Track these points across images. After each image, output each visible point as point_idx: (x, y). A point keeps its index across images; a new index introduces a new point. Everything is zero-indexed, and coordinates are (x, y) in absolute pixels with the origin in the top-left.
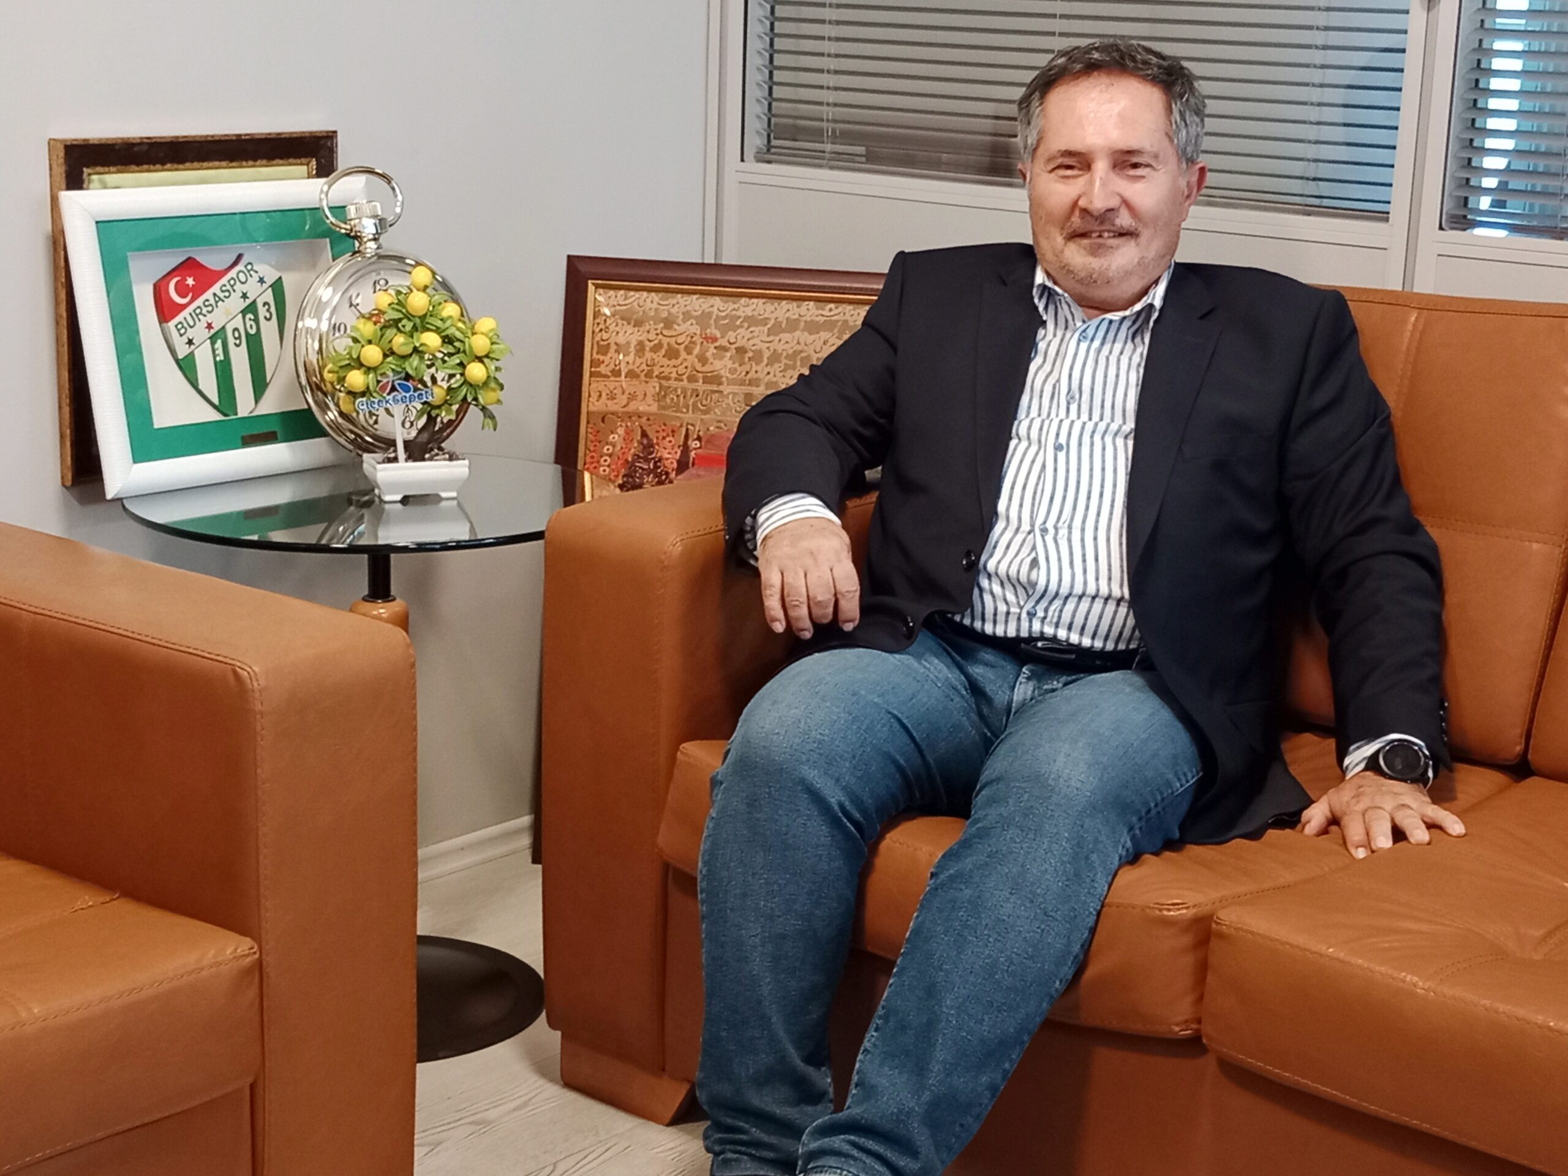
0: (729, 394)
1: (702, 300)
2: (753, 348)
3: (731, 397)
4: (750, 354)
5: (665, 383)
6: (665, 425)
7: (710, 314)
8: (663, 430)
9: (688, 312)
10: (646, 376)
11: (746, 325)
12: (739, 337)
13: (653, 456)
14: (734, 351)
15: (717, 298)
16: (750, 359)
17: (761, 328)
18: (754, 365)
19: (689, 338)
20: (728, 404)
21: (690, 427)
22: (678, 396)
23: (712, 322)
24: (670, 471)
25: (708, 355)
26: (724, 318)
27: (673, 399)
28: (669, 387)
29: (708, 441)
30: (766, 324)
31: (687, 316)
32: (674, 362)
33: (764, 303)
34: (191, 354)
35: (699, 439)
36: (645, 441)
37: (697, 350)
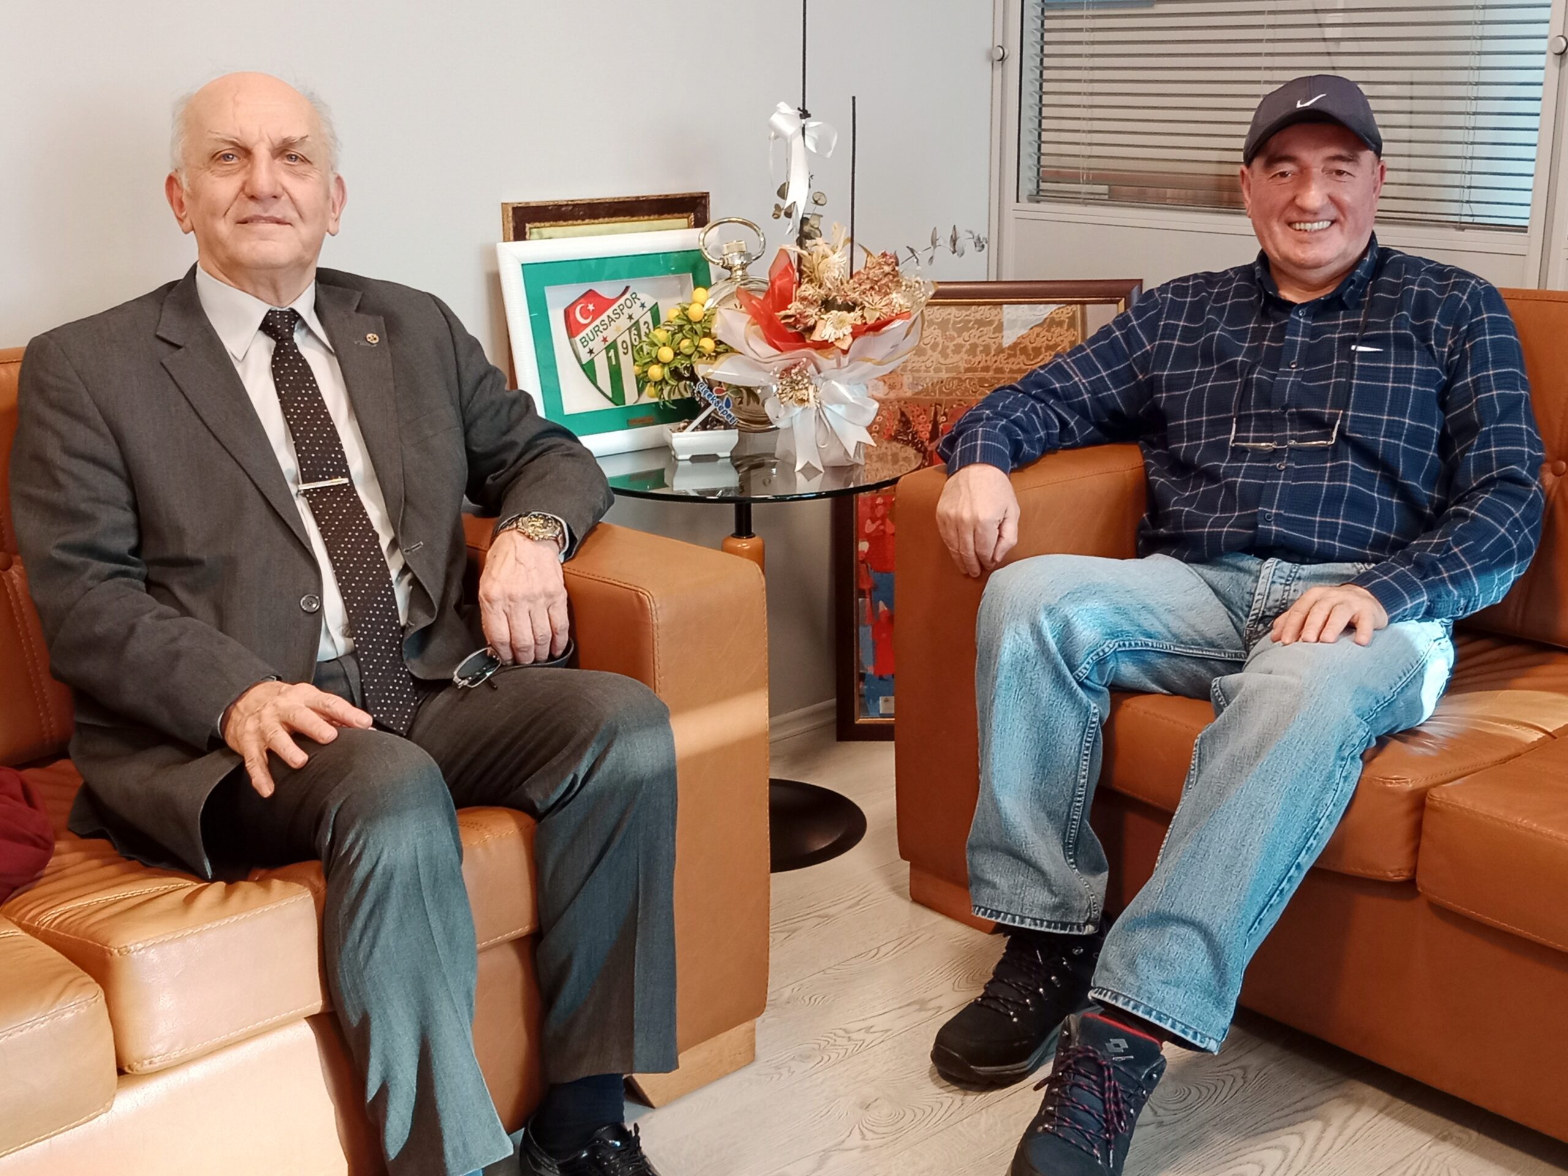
1: (941, 310)
2: (983, 343)
4: (981, 348)
6: (918, 406)
7: (949, 320)
8: (917, 410)
9: (932, 320)
10: (902, 370)
11: (976, 326)
12: (972, 336)
14: (968, 347)
15: (953, 307)
16: (981, 352)
17: (988, 328)
18: (984, 355)
19: (933, 338)
20: (966, 387)
21: (937, 406)
22: (927, 383)
23: (950, 326)
25: (949, 351)
26: (960, 322)
27: (923, 385)
28: (920, 378)
29: (952, 416)
30: (992, 325)
31: (931, 322)
32: (925, 358)
33: (989, 309)
34: (592, 360)
35: (945, 414)
36: (904, 419)
37: (940, 348)
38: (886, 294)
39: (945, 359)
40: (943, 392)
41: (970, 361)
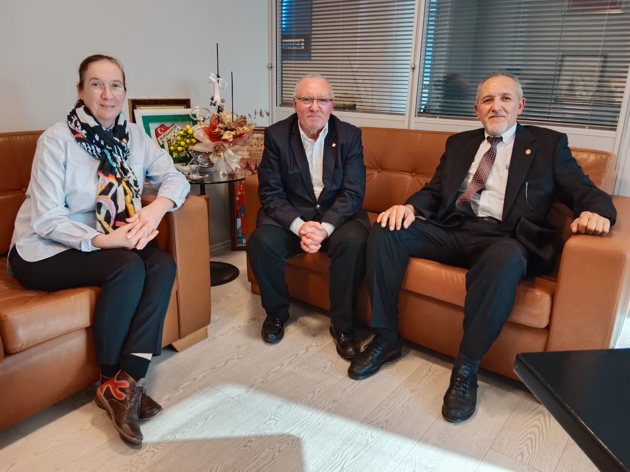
1: (257, 134)
5: (251, 152)
6: (251, 160)
7: (259, 137)
9: (254, 137)
10: (247, 150)
13: (249, 166)
19: (255, 142)
21: (257, 161)
22: (254, 155)
24: (253, 169)
25: (259, 146)
34: (163, 145)
36: (247, 164)
37: (257, 145)
38: (243, 127)
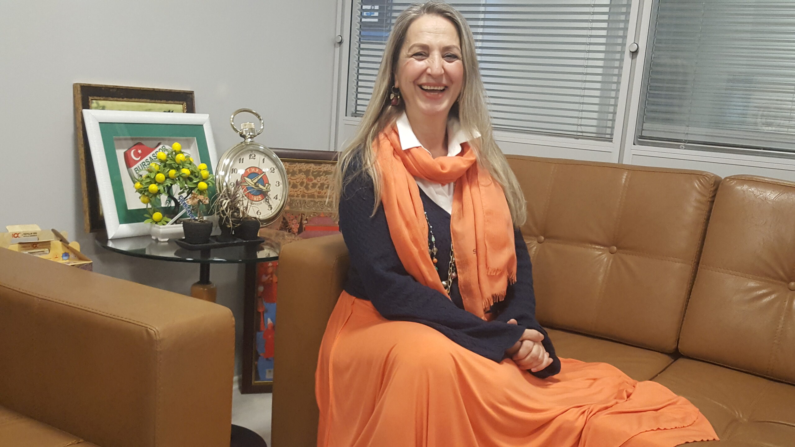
0: (318, 202)
1: (306, 165)
2: (328, 183)
3: (319, 203)
4: (326, 186)
5: (292, 198)
6: (292, 215)
7: (309, 171)
8: (292, 217)
9: (301, 169)
11: (324, 174)
12: (322, 179)
13: (288, 227)
14: (320, 185)
15: (312, 164)
16: (326, 188)
17: (330, 175)
18: (328, 190)
19: (302, 180)
20: (318, 206)
21: (303, 215)
22: (297, 203)
23: (311, 173)
24: (295, 233)
25: (310, 187)
26: (316, 172)
27: (295, 204)
28: (294, 200)
31: (300, 171)
32: (295, 190)
33: (331, 166)
35: (306, 220)
36: (285, 221)
37: (305, 185)
39: (308, 191)
40: (306, 208)
41: (320, 192)
